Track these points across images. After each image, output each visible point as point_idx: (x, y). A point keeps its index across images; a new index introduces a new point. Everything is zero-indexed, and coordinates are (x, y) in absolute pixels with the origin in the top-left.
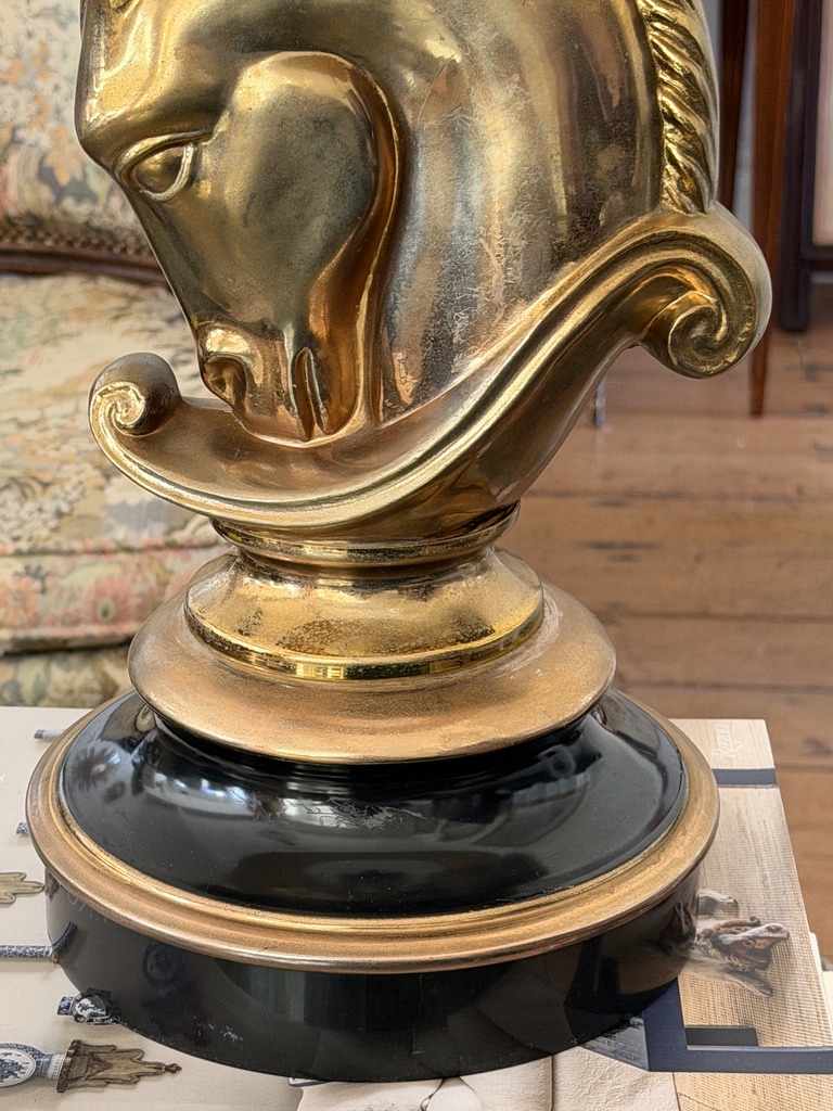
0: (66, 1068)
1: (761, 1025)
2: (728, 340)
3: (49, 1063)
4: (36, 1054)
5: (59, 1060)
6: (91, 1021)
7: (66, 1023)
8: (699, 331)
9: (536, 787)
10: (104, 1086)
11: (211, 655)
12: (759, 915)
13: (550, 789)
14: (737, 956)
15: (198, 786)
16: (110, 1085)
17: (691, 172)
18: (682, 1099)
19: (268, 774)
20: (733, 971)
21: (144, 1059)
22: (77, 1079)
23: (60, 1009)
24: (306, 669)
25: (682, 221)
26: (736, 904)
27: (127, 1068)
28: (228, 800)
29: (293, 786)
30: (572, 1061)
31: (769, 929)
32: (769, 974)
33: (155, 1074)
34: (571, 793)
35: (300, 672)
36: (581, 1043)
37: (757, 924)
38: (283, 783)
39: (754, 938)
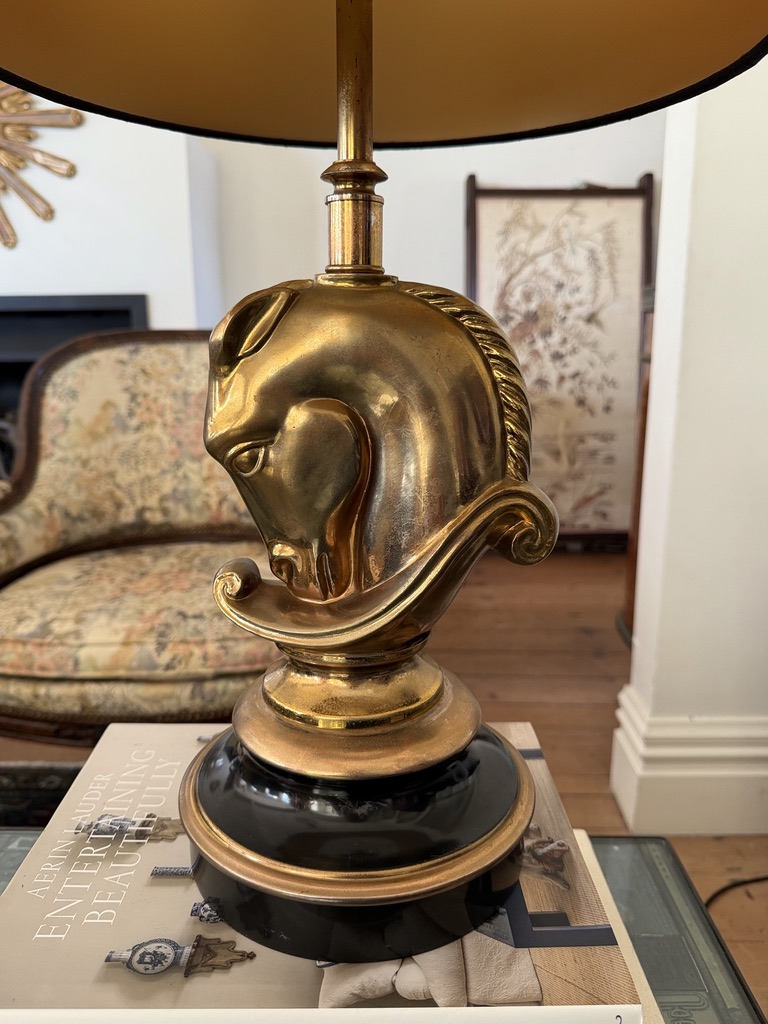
0: (192, 956)
1: (568, 911)
2: (541, 546)
3: (182, 953)
4: (175, 946)
5: (188, 950)
6: (208, 920)
7: (195, 923)
8: (527, 541)
9: (448, 789)
10: (211, 971)
11: (273, 714)
12: (552, 836)
13: (455, 789)
14: (547, 863)
15: (264, 791)
16: (216, 970)
17: (521, 459)
18: (537, 969)
19: (302, 786)
20: (546, 873)
21: (236, 949)
22: (196, 966)
23: (192, 912)
24: (324, 724)
25: (518, 485)
26: (539, 829)
27: (226, 956)
28: (280, 800)
29: (316, 792)
30: (473, 940)
31: (559, 845)
32: (565, 874)
33: (241, 961)
34: (466, 788)
35: (321, 725)
36: (476, 928)
37: (552, 842)
38: (311, 790)
39: (553, 851)
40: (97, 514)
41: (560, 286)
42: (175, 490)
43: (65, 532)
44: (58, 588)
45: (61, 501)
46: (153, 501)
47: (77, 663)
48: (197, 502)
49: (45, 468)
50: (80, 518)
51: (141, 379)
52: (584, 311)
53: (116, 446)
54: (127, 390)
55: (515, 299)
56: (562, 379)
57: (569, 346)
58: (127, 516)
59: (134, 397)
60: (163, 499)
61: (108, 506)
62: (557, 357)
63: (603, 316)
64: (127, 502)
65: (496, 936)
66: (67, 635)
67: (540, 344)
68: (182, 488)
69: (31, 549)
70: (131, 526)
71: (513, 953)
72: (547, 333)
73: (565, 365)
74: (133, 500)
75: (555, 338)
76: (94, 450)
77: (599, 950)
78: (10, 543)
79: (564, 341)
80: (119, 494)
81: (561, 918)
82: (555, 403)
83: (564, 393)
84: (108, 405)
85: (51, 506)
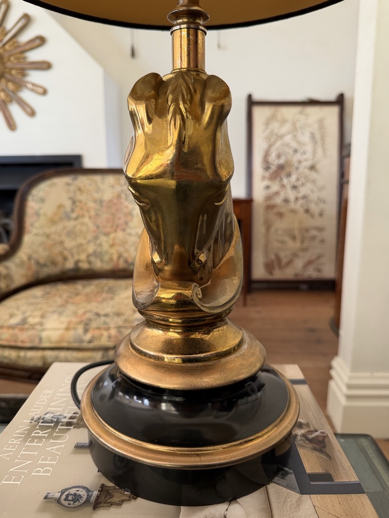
0: (98, 497)
4: (88, 490)
7: (100, 476)
10: (110, 506)
14: (315, 443)
16: (113, 506)
20: (315, 449)
21: (125, 493)
22: (101, 503)
26: (308, 424)
27: (119, 497)
31: (321, 433)
32: (327, 450)
33: (129, 500)
37: (317, 431)
39: (318, 436)
40: (54, 263)
41: (296, 151)
42: (95, 252)
43: (37, 272)
44: (32, 300)
45: (35, 256)
46: (83, 257)
47: (41, 340)
48: (106, 258)
49: (27, 239)
50: (44, 265)
51: (78, 193)
52: (308, 164)
53: (64, 228)
54: (71, 198)
55: (272, 157)
56: (297, 199)
57: (300, 182)
58: (70, 265)
59: (74, 202)
60: (89, 256)
61: (59, 259)
62: (294, 187)
63: (318, 167)
64: (69, 256)
65: (288, 487)
66: (36, 324)
67: (285, 181)
68: (99, 250)
69: (19, 281)
70: (72, 270)
71: (300, 498)
72: (289, 175)
73: (299, 192)
74: (73, 256)
75: (293, 178)
76: (53, 229)
77: (354, 496)
78: (8, 277)
79: (298, 179)
80: (66, 253)
81: (327, 477)
82: (293, 211)
83: (298, 206)
84: (60, 206)
85: (30, 258)
